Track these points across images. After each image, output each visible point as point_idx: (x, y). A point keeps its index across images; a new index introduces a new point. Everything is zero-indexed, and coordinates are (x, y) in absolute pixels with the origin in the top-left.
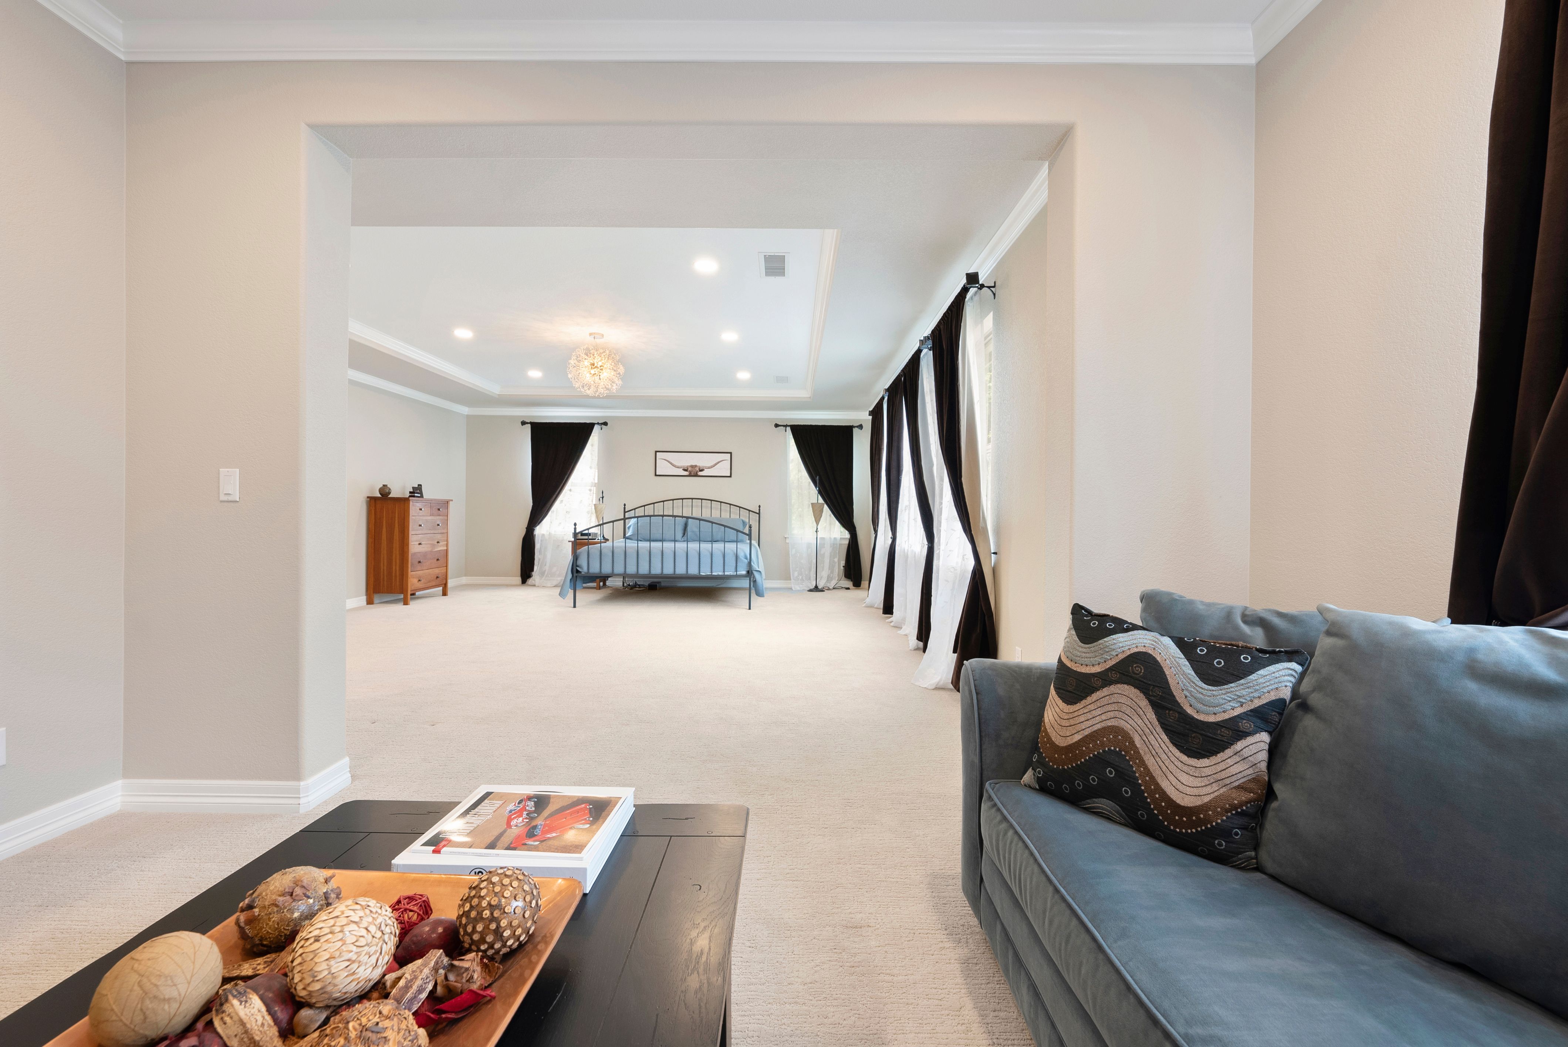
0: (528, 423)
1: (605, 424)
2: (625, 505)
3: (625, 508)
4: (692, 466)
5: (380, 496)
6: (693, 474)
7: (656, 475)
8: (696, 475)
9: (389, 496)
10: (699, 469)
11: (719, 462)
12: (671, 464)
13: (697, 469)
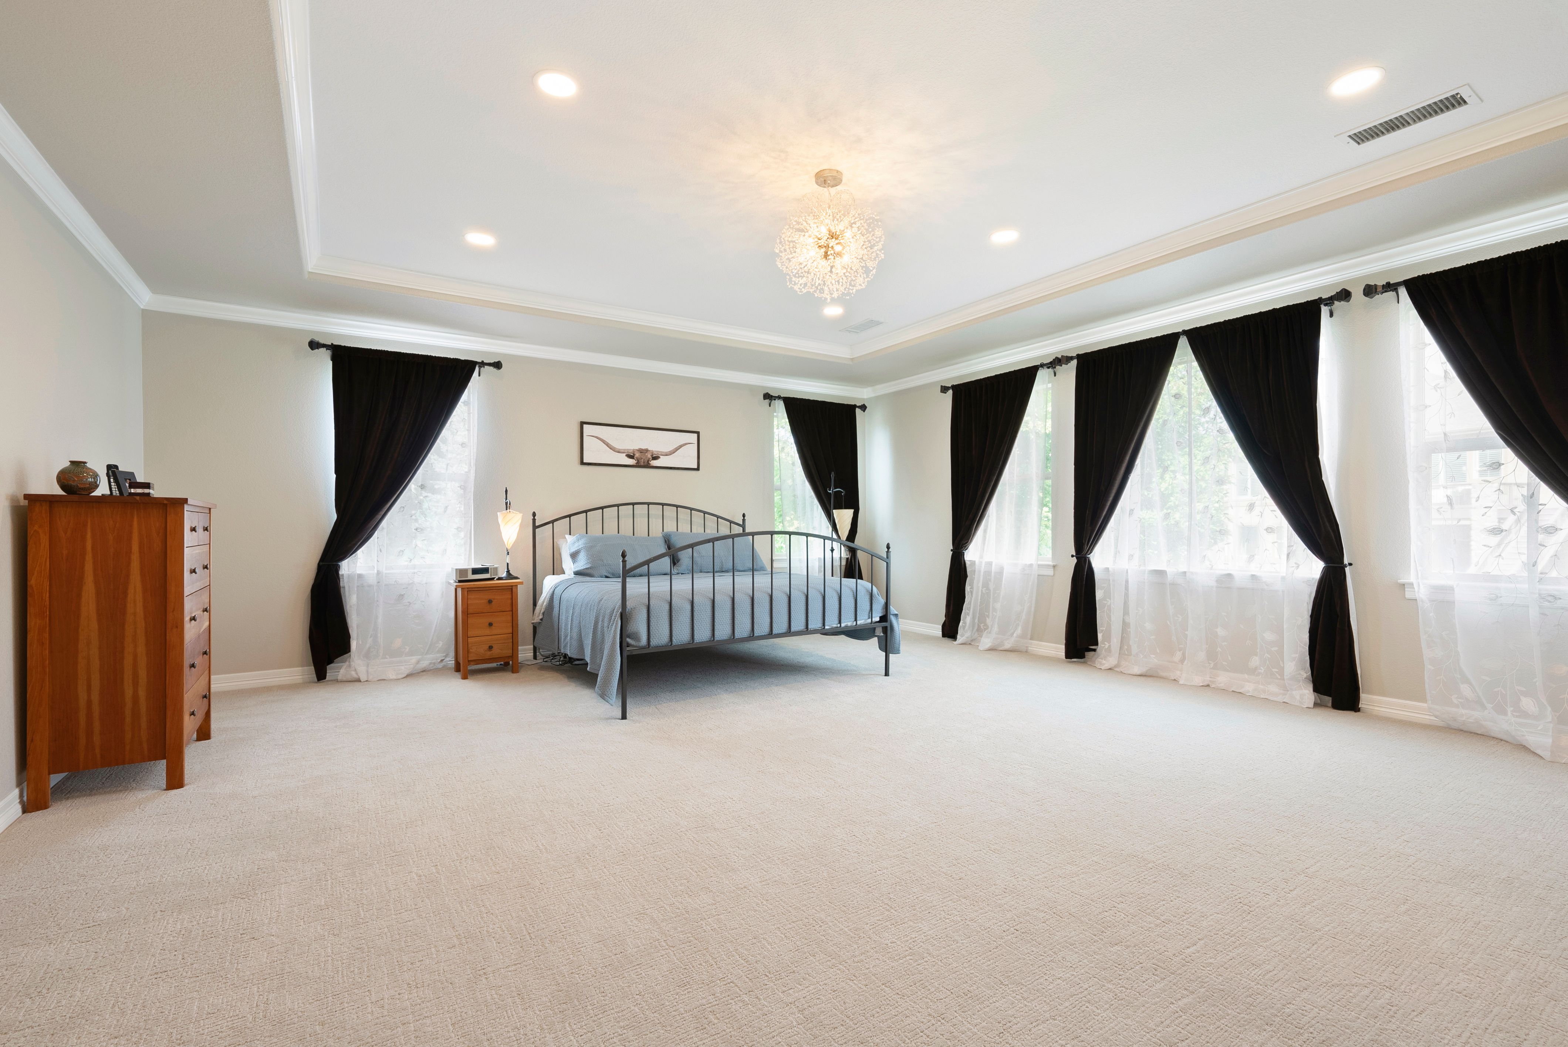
0: (324, 346)
1: (498, 365)
2: (534, 514)
3: (534, 520)
4: (641, 451)
5: (61, 492)
6: (642, 464)
7: (582, 463)
8: (647, 466)
9: (93, 494)
10: (652, 455)
11: (681, 447)
12: (608, 445)
13: (649, 456)
